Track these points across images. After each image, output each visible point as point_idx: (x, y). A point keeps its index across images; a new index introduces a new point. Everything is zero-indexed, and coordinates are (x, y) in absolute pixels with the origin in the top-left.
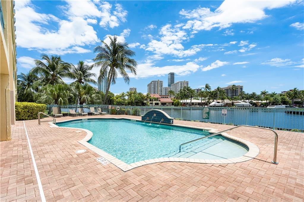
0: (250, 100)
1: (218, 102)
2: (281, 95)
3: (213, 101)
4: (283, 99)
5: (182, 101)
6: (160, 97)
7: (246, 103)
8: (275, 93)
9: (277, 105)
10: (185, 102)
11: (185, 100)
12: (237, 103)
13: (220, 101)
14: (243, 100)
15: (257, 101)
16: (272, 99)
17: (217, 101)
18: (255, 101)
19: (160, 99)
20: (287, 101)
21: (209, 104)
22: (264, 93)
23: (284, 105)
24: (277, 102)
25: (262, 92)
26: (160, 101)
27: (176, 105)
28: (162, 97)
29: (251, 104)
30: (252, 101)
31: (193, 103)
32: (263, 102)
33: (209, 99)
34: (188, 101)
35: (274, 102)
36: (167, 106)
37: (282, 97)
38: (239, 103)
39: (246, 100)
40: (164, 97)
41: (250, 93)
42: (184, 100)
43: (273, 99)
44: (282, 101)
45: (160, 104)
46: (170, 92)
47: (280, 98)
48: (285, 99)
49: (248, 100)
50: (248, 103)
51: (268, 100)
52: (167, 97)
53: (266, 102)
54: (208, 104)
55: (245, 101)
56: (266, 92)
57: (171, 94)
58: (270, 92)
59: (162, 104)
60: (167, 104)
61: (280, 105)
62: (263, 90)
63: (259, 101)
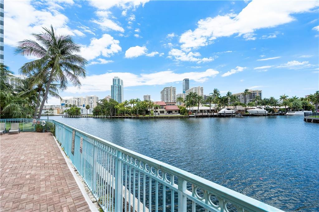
0: (266, 106)
1: (228, 109)
2: (302, 99)
3: (224, 108)
4: (304, 104)
5: (188, 109)
6: (165, 104)
7: (261, 110)
8: (296, 97)
9: (297, 110)
10: (192, 109)
12: (251, 110)
13: (232, 107)
14: (258, 106)
15: (274, 107)
16: (291, 104)
18: (272, 107)
20: (309, 106)
22: (283, 98)
23: (306, 110)
24: (298, 107)
25: (281, 96)
26: (165, 108)
27: (182, 113)
28: (168, 105)
29: (267, 110)
30: (269, 107)
31: (201, 110)
32: (282, 107)
33: (220, 106)
34: (196, 108)
35: (294, 108)
36: (174, 114)
37: (303, 101)
38: (252, 110)
40: (170, 105)
42: (190, 108)
43: (293, 104)
44: (304, 106)
45: (165, 112)
46: (179, 99)
47: (300, 103)
48: (307, 104)
49: (264, 106)
50: (263, 110)
51: (287, 105)
52: (174, 105)
53: (285, 108)
54: (218, 111)
55: (260, 107)
56: (285, 97)
57: (180, 101)
58: (290, 97)
59: (168, 112)
60: (173, 112)
61: (301, 110)
62: (282, 95)
63: (277, 107)
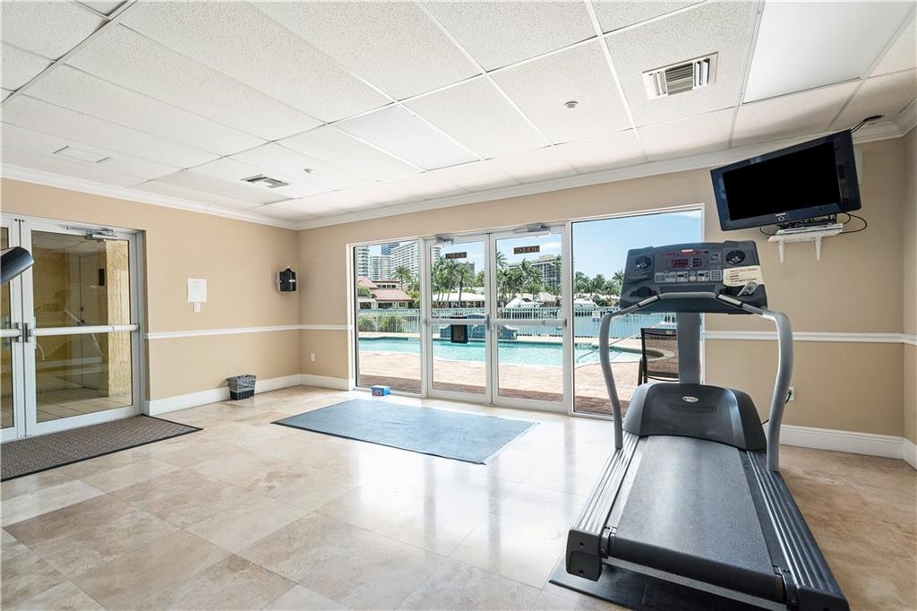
0: (594, 294)
1: (527, 300)
3: (514, 297)
5: (435, 298)
6: (375, 285)
7: (587, 302)
10: (445, 299)
11: (446, 295)
13: (530, 296)
15: (608, 297)
17: (525, 297)
18: (604, 297)
19: (375, 292)
21: (506, 304)
22: (620, 277)
26: (374, 296)
28: (379, 286)
29: (598, 302)
30: (598, 297)
31: (465, 302)
33: (504, 292)
34: (454, 297)
36: (396, 309)
39: (585, 294)
40: (389, 286)
41: (592, 277)
42: (441, 295)
45: (375, 306)
46: (400, 272)
49: (588, 295)
50: (591, 302)
52: (394, 286)
55: (584, 297)
57: (401, 277)
59: (380, 306)
60: (395, 306)
63: (613, 297)
